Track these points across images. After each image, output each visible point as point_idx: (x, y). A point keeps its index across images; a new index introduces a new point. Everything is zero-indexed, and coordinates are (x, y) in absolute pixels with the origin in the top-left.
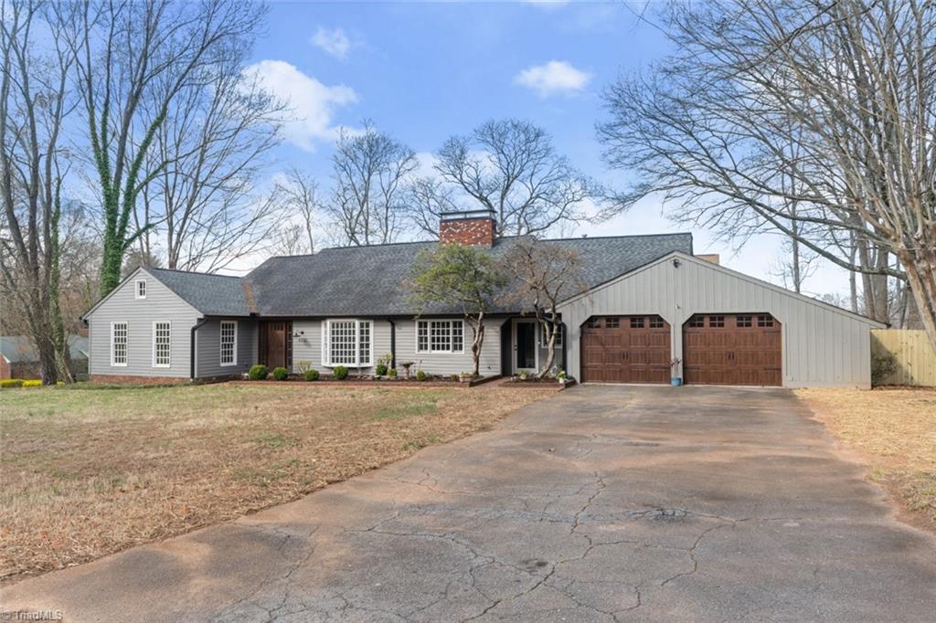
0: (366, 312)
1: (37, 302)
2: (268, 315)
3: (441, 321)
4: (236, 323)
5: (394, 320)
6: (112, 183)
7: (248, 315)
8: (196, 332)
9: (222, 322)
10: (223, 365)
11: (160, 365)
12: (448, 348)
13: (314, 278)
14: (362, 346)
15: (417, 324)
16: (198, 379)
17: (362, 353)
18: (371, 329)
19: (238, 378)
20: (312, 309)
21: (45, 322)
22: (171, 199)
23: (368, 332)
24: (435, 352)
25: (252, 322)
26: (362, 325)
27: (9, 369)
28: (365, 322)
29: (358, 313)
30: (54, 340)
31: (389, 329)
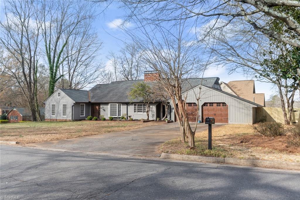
0: (120, 101)
1: (31, 98)
2: (94, 102)
3: (140, 104)
4: (85, 104)
5: (127, 104)
6: (52, 63)
7: (88, 102)
8: (73, 107)
9: (81, 104)
10: (81, 116)
11: (63, 116)
12: (142, 112)
13: (108, 91)
14: (119, 111)
15: (134, 105)
16: (74, 120)
17: (119, 113)
18: (121, 106)
19: (85, 120)
20: (106, 100)
21: (33, 104)
22: (70, 66)
23: (120, 107)
24: (138, 113)
25: (89, 104)
26: (119, 105)
27: (22, 118)
28: (119, 104)
29: (117, 102)
30: (36, 109)
31: (126, 106)
